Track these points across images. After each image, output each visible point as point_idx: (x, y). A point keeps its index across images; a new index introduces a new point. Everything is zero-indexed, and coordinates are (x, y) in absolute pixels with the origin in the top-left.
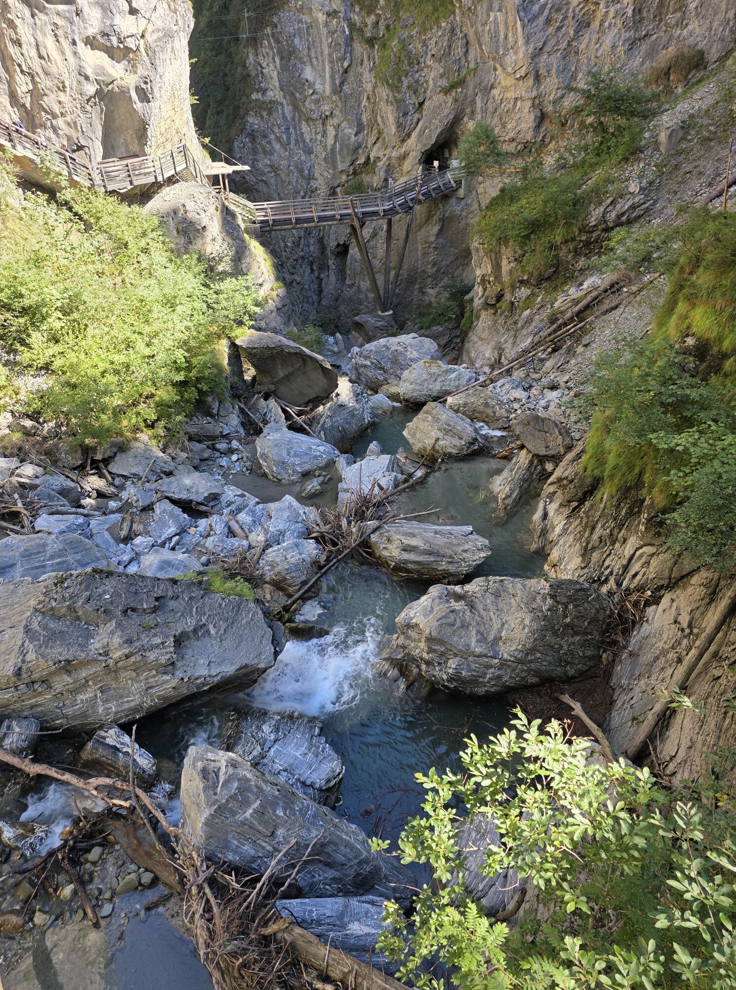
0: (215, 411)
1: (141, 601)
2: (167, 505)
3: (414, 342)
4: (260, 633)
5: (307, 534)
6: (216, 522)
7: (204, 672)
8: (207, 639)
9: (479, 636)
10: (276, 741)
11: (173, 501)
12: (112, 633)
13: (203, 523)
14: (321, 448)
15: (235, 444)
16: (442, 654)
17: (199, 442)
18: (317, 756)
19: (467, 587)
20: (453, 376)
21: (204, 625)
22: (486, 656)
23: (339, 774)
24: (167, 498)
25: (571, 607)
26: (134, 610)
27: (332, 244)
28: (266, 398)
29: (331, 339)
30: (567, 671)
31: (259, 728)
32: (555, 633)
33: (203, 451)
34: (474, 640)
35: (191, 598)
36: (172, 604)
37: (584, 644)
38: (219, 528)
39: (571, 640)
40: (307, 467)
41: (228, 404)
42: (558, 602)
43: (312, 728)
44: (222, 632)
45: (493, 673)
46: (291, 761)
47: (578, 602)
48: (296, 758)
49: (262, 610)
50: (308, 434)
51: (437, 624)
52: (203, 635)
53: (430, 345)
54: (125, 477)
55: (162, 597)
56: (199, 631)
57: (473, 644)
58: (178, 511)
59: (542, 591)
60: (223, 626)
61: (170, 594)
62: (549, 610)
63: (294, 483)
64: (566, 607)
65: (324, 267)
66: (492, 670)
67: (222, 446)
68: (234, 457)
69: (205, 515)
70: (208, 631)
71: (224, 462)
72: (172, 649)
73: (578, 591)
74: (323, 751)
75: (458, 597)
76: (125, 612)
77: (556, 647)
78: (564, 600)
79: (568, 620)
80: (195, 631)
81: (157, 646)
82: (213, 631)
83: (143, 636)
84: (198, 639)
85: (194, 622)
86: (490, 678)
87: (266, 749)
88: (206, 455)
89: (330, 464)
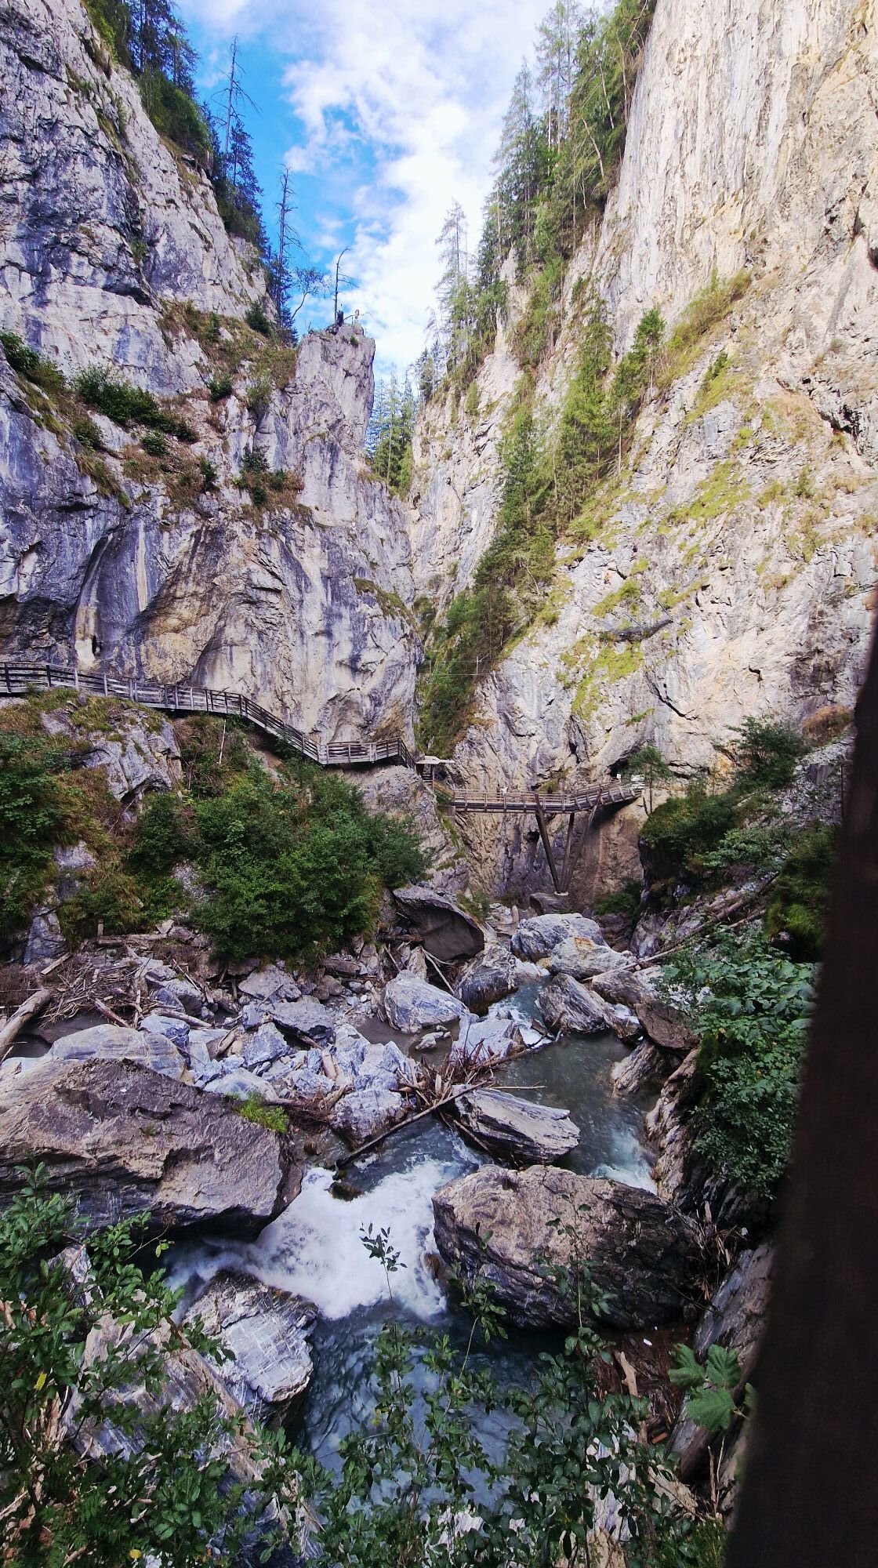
0: (358, 951)
1: (154, 1103)
2: (271, 1028)
3: (576, 921)
4: (269, 1172)
5: (397, 1087)
6: (313, 1056)
7: (186, 1200)
8: (207, 1165)
9: (521, 1240)
10: (243, 1317)
11: (279, 1026)
12: (109, 1129)
13: (301, 1054)
14: (449, 1004)
15: (368, 985)
16: (475, 1255)
17: (335, 977)
18: (281, 1352)
19: (522, 1174)
20: (603, 956)
21: (211, 1147)
22: (525, 1269)
23: (297, 1386)
24: (275, 1021)
25: (639, 1226)
26: (143, 1111)
27: (526, 831)
28: (413, 946)
29: (508, 911)
30: (633, 1320)
31: (232, 1295)
32: (616, 1257)
33: (337, 986)
34: (514, 1243)
35: (209, 1114)
36: (188, 1115)
37: (657, 1284)
38: (313, 1062)
39: (639, 1274)
40: (430, 1020)
41: (373, 947)
42: (623, 1216)
43: (298, 1316)
44: (226, 1160)
45: (533, 1297)
46: (246, 1349)
47: (650, 1222)
48: (254, 1347)
49: (282, 1147)
50: (448, 990)
51: (472, 1210)
52: (205, 1159)
53: (591, 926)
54: (252, 997)
55: (180, 1105)
56: (200, 1154)
57: (512, 1249)
58: (280, 1036)
59: (606, 1197)
60: (231, 1153)
61: (190, 1103)
62: (609, 1223)
63: (411, 1034)
64: (633, 1225)
65: (517, 849)
66: (532, 1293)
67: (356, 985)
68: (364, 998)
69: (306, 1046)
70: (212, 1156)
71: (353, 1000)
72: (161, 1164)
73: (652, 1206)
74: (294, 1349)
75: (508, 1184)
76: (132, 1111)
77: (618, 1278)
78: (631, 1215)
79: (633, 1243)
80: (198, 1151)
81: (146, 1156)
82: (217, 1156)
83: (136, 1142)
84: (197, 1162)
85: (200, 1140)
86: (530, 1304)
87: (224, 1324)
88: (338, 991)
89: (453, 1024)
